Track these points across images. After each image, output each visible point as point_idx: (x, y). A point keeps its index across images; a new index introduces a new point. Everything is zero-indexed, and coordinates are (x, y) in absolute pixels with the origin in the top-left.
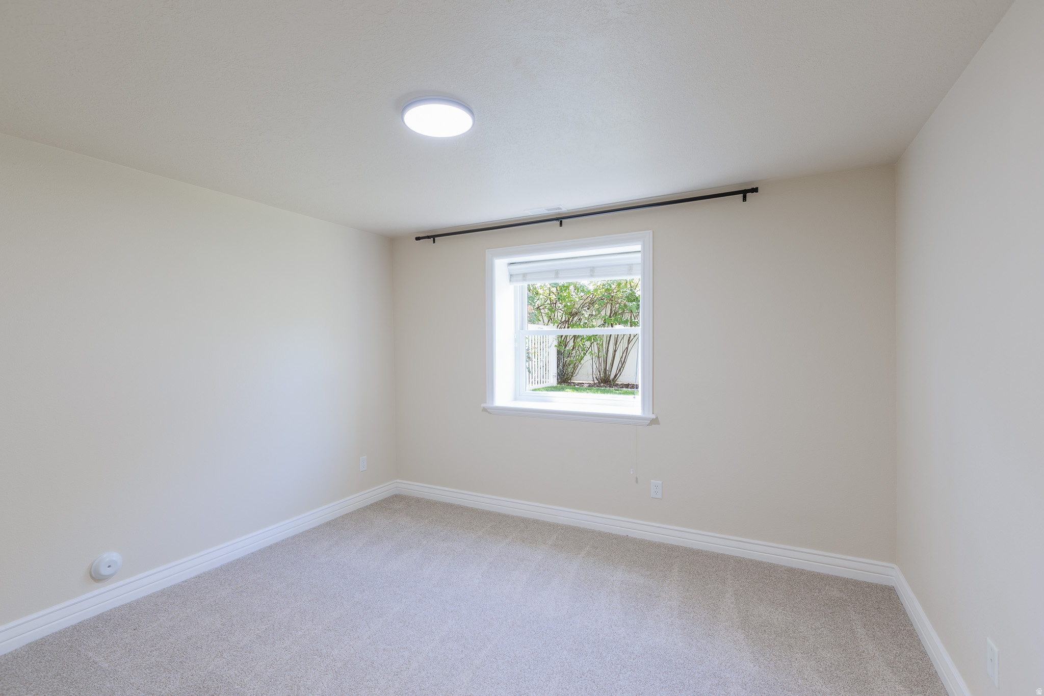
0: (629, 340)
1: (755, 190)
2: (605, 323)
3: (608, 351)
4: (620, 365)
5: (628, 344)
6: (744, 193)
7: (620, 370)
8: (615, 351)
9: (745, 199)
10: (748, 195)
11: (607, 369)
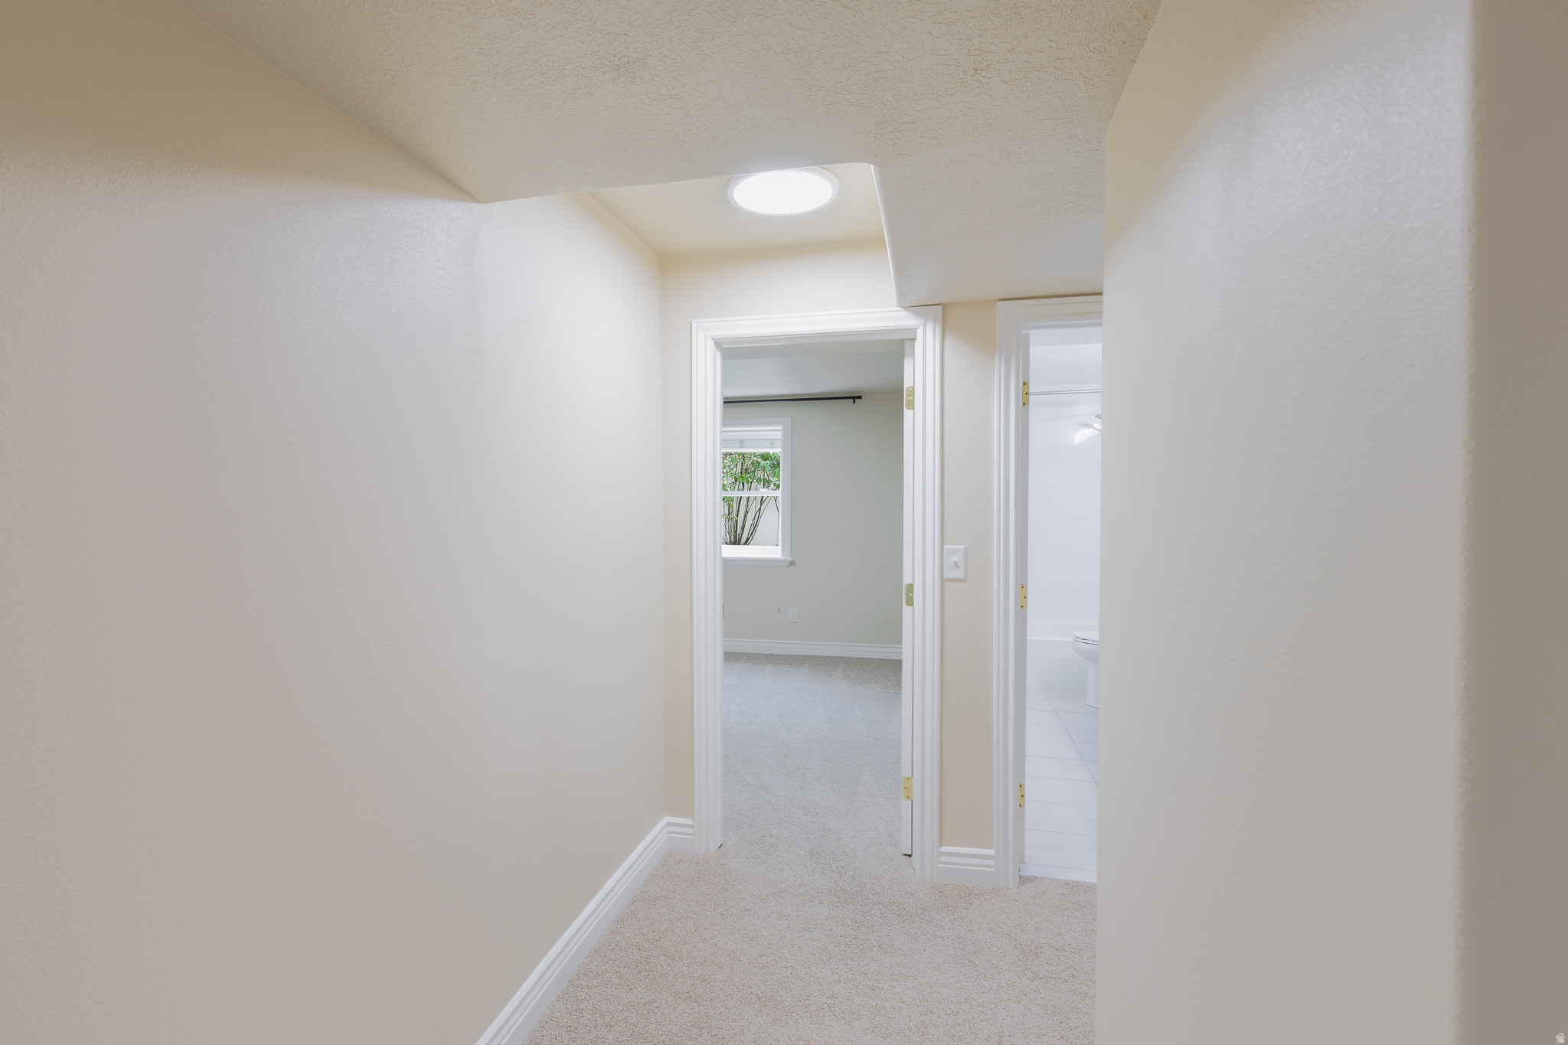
0: (762, 500)
1: (860, 397)
2: (736, 481)
3: (738, 511)
4: (752, 528)
5: (761, 505)
6: (855, 398)
7: (752, 533)
8: (747, 512)
9: (854, 402)
10: (856, 400)
11: (738, 532)
